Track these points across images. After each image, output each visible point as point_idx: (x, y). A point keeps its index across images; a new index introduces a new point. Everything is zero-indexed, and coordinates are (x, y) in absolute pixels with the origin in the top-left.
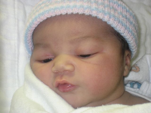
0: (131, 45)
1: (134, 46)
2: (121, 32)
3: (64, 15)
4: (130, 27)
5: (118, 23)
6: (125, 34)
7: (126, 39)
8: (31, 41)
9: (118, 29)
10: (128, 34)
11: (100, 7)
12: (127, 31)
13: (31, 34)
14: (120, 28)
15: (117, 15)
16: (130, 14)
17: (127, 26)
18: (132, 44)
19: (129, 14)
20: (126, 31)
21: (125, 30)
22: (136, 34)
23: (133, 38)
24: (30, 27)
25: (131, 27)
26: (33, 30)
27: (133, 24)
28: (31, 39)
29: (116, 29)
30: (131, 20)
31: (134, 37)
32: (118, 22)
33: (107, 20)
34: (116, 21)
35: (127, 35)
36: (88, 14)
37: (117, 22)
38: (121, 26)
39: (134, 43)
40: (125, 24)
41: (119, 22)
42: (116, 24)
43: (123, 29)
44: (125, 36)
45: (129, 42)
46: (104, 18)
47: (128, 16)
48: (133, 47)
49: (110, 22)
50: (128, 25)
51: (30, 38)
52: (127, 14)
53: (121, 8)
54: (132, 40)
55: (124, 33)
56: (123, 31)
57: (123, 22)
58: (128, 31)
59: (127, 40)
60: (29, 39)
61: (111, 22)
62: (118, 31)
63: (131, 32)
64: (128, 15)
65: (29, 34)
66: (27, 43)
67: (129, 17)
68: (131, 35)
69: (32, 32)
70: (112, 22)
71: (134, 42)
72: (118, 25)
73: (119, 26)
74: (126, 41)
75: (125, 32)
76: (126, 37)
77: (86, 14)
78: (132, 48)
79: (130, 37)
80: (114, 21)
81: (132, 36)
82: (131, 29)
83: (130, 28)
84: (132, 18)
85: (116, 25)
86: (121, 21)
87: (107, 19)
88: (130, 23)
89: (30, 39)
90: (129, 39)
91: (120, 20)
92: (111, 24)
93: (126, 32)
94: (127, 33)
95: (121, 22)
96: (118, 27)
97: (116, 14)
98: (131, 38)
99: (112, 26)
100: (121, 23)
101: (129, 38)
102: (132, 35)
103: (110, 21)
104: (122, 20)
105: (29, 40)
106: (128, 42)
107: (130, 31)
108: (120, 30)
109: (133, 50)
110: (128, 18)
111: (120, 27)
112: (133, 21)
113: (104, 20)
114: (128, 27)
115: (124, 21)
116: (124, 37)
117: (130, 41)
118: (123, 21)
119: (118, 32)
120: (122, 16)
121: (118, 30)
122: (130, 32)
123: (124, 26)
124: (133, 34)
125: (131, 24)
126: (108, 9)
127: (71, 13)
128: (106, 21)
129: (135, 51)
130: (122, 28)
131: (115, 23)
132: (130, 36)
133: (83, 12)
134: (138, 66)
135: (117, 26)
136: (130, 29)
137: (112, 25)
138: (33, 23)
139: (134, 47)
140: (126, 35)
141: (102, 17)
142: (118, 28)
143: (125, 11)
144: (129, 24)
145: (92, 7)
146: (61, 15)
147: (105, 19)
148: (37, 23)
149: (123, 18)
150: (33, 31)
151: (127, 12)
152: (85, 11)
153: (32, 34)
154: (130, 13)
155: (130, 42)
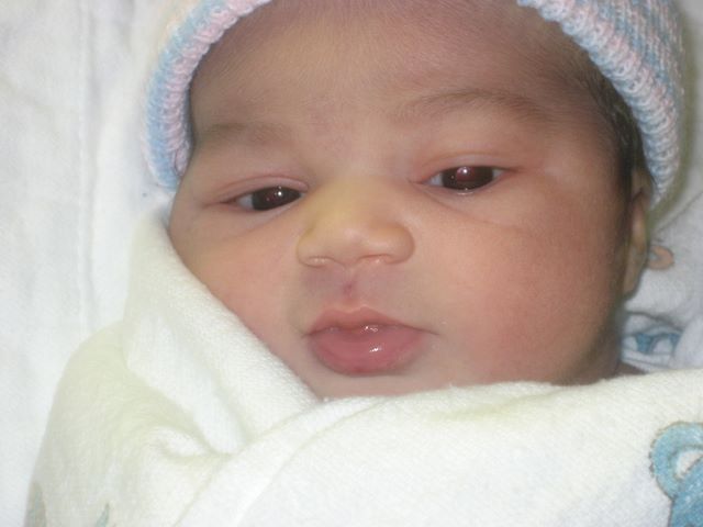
1: (670, 149)
4: (660, 57)
5: (611, 32)
6: (641, 85)
7: (639, 111)
8: (179, 117)
9: (611, 63)
10: (654, 91)
12: (650, 74)
13: (187, 77)
17: (650, 51)
18: (660, 139)
20: (645, 71)
21: (640, 69)
24: (184, 41)
25: (663, 55)
26: (200, 57)
28: (182, 106)
29: (603, 59)
32: (612, 26)
33: (564, 15)
34: (603, 20)
37: (609, 26)
40: (640, 38)
42: (604, 35)
43: (634, 65)
44: (636, 100)
45: (650, 128)
48: (664, 154)
49: (578, 25)
50: (651, 47)
51: (177, 100)
54: (664, 120)
55: (633, 85)
56: (635, 70)
57: (633, 30)
60: (173, 106)
61: (583, 24)
65: (174, 81)
66: (162, 127)
69: (191, 71)
72: (611, 42)
75: (638, 79)
78: (660, 158)
79: (659, 107)
80: (595, 23)
81: (667, 102)
82: (666, 65)
83: (662, 61)
85: (605, 40)
86: (626, 23)
87: (564, 11)
89: (178, 105)
93: (644, 79)
96: (611, 52)
102: (668, 96)
103: (578, 21)
104: (629, 21)
105: (174, 111)
106: (644, 130)
107: (662, 75)
108: (621, 65)
109: (659, 168)
111: (620, 51)
112: (671, 32)
115: (636, 28)
117: (657, 125)
118: (634, 23)
121: (610, 67)
122: (659, 82)
128: (558, 20)
130: (629, 56)
131: (598, 30)
132: (659, 96)
135: (606, 47)
138: (204, 22)
142: (614, 56)
148: (224, 23)
150: (195, 65)
153: (189, 79)
155: (653, 132)
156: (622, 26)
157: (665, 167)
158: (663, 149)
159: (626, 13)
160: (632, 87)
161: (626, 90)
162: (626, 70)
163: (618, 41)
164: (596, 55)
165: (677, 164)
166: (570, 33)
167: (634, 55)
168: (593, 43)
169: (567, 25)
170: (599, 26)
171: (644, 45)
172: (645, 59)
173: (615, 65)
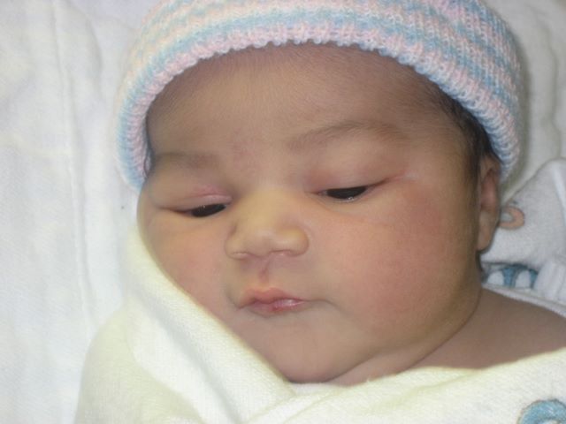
0: (499, 140)
2: (464, 97)
3: (261, 49)
4: (495, 77)
5: (453, 68)
6: (480, 103)
9: (455, 90)
11: (389, 16)
14: (462, 85)
15: (448, 39)
16: (493, 30)
17: (486, 76)
19: (491, 28)
21: (477, 91)
22: (517, 99)
23: (508, 115)
25: (497, 76)
27: (506, 63)
29: (449, 88)
30: (497, 52)
31: (510, 111)
34: (446, 60)
35: (488, 107)
36: (346, 42)
38: (465, 78)
39: (511, 133)
40: (477, 68)
41: (458, 63)
46: (405, 56)
47: (486, 38)
48: (506, 145)
49: (427, 67)
50: (487, 72)
52: (482, 30)
53: (460, 10)
54: (502, 124)
57: (471, 62)
58: (490, 94)
59: (484, 124)
62: (456, 95)
63: (501, 95)
64: (486, 36)
67: (490, 41)
68: (501, 107)
70: (433, 65)
71: (511, 130)
73: (458, 77)
74: (482, 126)
75: (478, 98)
76: (481, 115)
77: (340, 44)
78: (503, 149)
79: (496, 115)
81: (502, 111)
82: (500, 82)
83: (497, 81)
84: (501, 44)
85: (448, 74)
86: (465, 58)
87: (414, 58)
88: (494, 62)
90: (494, 122)
91: (460, 57)
92: (429, 73)
94: (488, 98)
95: (465, 64)
96: (454, 82)
97: (446, 35)
98: (499, 117)
99: (434, 81)
100: (464, 69)
101: (492, 116)
102: (504, 106)
103: (426, 63)
106: (488, 132)
107: (498, 92)
109: (505, 155)
110: (487, 44)
113: (403, 59)
114: (489, 78)
115: (474, 59)
116: (476, 115)
117: (498, 127)
119: (455, 98)
120: (465, 40)
121: (455, 93)
122: (495, 97)
123: (474, 76)
124: (505, 101)
125: (499, 66)
126: (417, 21)
127: (285, 41)
128: (411, 64)
129: (513, 159)
130: (468, 83)
131: (442, 68)
133: (328, 38)
134: (520, 206)
135: (449, 80)
136: (494, 84)
137: (434, 76)
139: (510, 146)
140: (482, 108)
141: (397, 49)
143: (475, 20)
144: (490, 67)
145: (360, 17)
146: (251, 49)
147: (408, 58)
149: (470, 46)
151: (484, 23)
152: (336, 33)
154: (494, 24)
156: (462, 61)
157: (509, 154)
158: (505, 142)
159: (466, 50)
160: (473, 104)
161: (470, 107)
163: (459, 73)
164: (443, 85)
165: (518, 150)
166: (422, 72)
167: (472, 81)
169: (418, 66)
170: (443, 65)
171: (480, 72)
172: (483, 82)
173: (458, 92)
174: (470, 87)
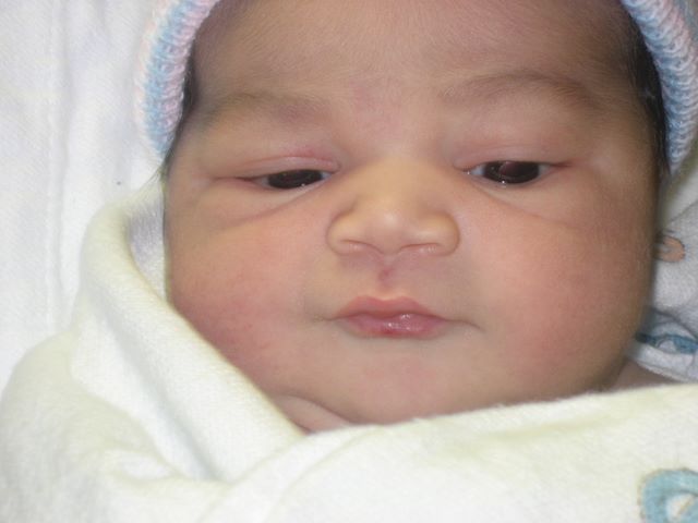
162: (678, 47)
168: (652, 17)
174: (682, 40)
